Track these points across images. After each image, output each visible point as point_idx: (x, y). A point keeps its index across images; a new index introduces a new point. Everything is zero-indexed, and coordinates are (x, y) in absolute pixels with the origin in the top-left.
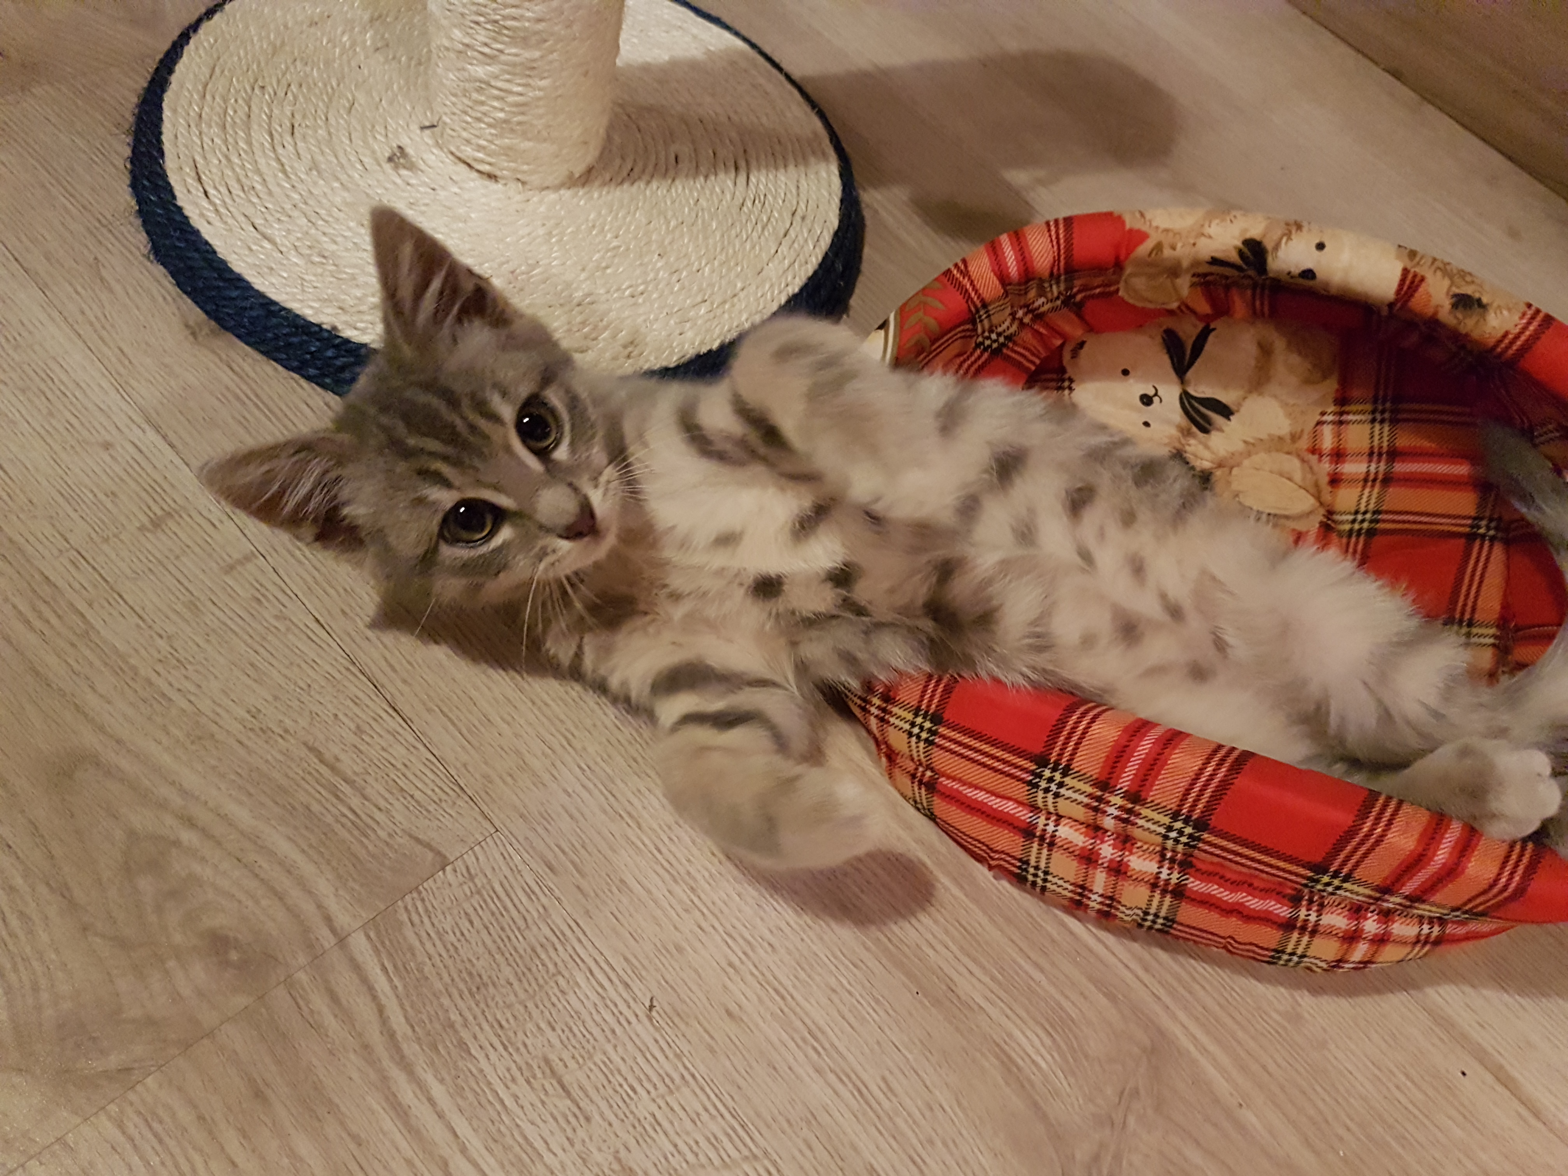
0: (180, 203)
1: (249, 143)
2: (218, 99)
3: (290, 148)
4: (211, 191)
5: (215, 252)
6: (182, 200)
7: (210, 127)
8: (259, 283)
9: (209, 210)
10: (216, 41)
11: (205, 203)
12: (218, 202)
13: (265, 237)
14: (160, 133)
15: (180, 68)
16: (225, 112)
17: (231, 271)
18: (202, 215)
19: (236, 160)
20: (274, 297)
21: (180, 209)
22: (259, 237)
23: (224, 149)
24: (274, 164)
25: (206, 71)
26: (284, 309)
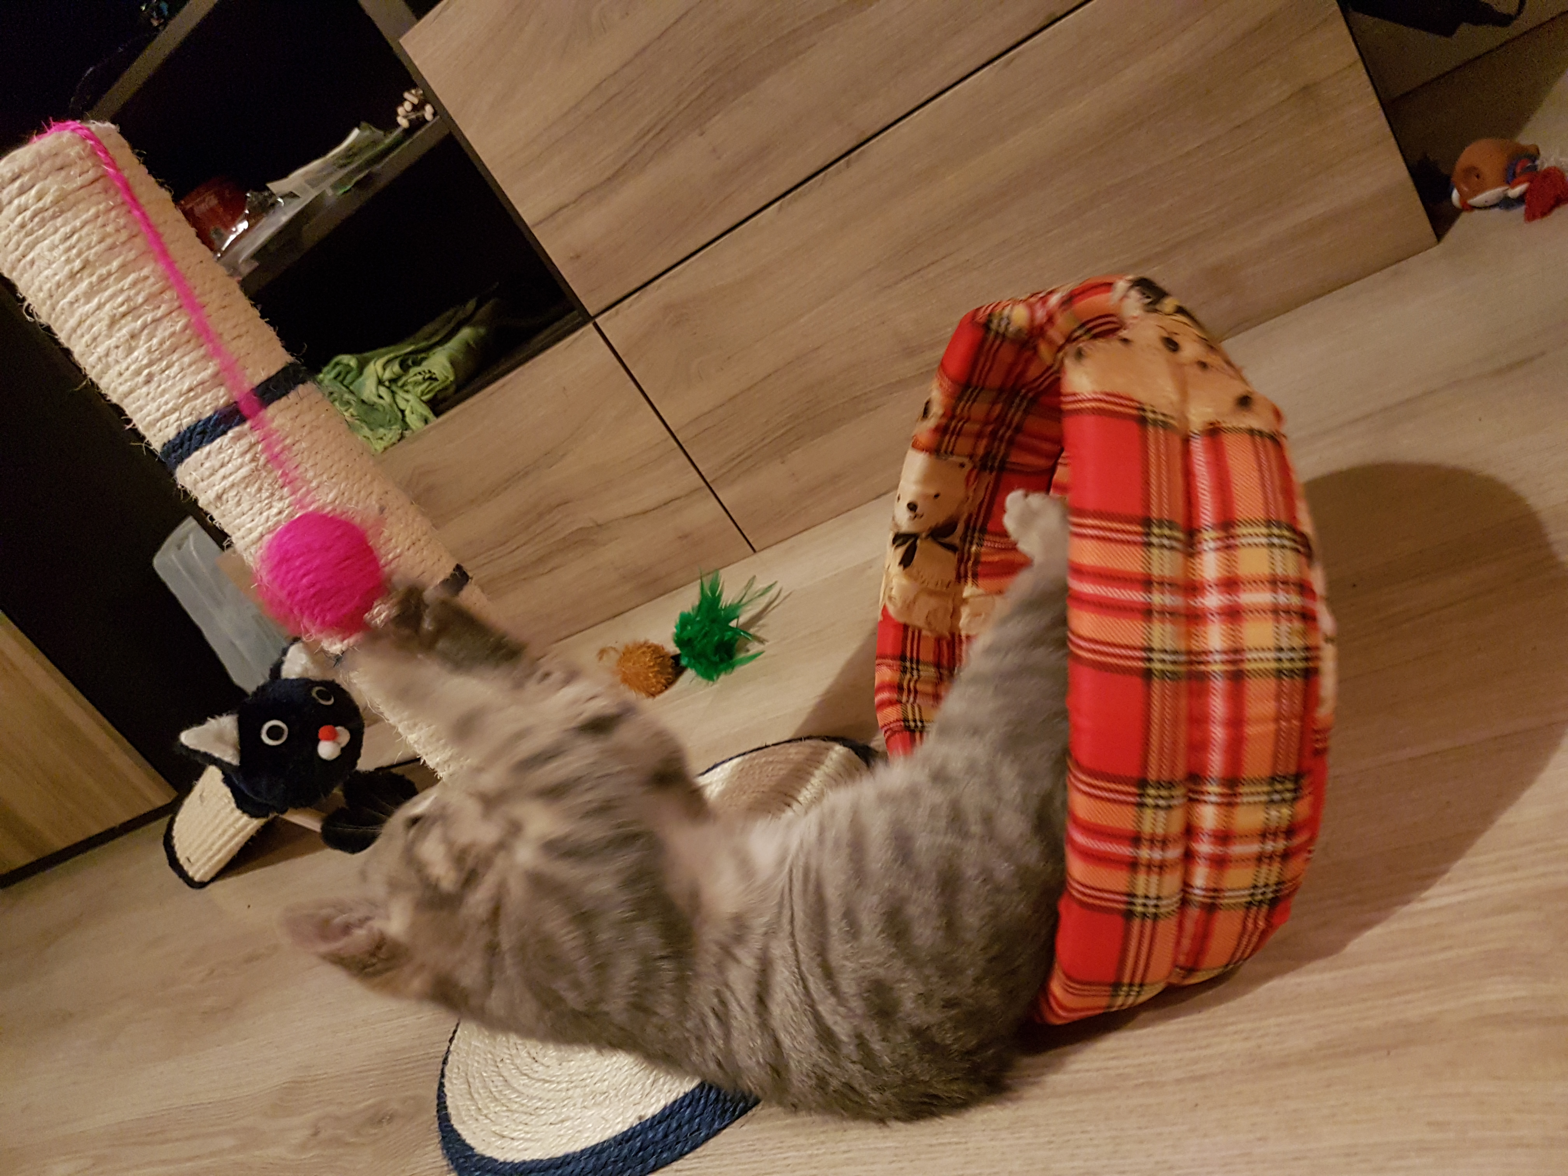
0: (502, 1160)
1: (515, 1090)
2: (481, 1091)
3: (541, 1068)
4: (514, 1135)
5: (541, 1161)
6: (500, 1156)
7: (488, 1108)
8: (577, 1147)
9: (520, 1144)
10: (459, 1069)
11: (516, 1143)
12: (522, 1136)
13: (562, 1121)
14: (464, 1141)
15: (449, 1102)
16: (491, 1092)
17: (558, 1158)
18: (519, 1151)
19: (515, 1106)
20: (594, 1143)
21: (505, 1163)
22: (559, 1125)
23: (505, 1108)
24: (538, 1084)
25: (465, 1086)
26: (604, 1142)
